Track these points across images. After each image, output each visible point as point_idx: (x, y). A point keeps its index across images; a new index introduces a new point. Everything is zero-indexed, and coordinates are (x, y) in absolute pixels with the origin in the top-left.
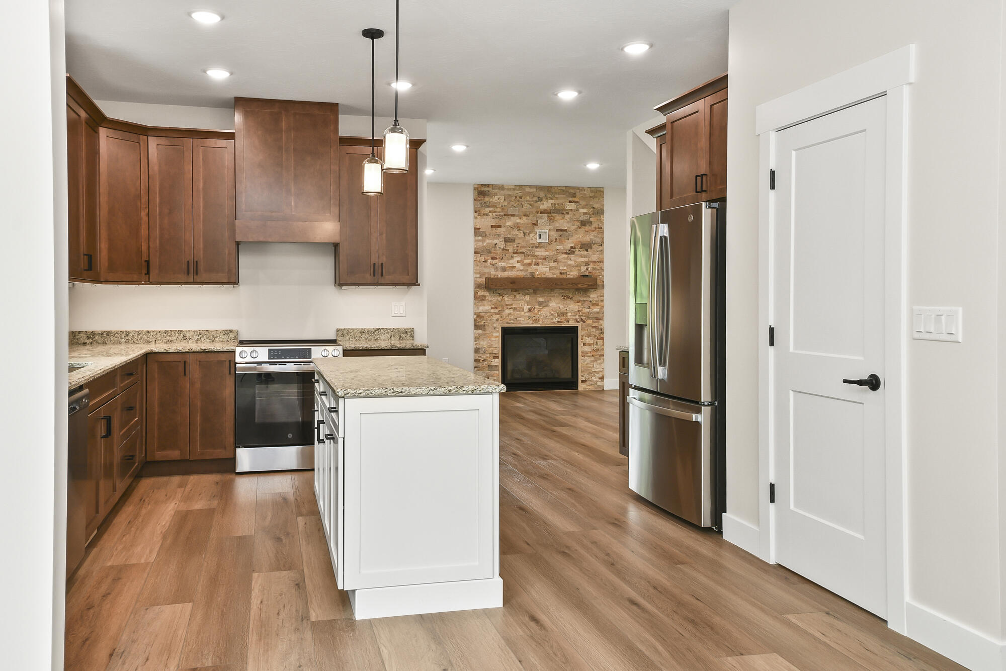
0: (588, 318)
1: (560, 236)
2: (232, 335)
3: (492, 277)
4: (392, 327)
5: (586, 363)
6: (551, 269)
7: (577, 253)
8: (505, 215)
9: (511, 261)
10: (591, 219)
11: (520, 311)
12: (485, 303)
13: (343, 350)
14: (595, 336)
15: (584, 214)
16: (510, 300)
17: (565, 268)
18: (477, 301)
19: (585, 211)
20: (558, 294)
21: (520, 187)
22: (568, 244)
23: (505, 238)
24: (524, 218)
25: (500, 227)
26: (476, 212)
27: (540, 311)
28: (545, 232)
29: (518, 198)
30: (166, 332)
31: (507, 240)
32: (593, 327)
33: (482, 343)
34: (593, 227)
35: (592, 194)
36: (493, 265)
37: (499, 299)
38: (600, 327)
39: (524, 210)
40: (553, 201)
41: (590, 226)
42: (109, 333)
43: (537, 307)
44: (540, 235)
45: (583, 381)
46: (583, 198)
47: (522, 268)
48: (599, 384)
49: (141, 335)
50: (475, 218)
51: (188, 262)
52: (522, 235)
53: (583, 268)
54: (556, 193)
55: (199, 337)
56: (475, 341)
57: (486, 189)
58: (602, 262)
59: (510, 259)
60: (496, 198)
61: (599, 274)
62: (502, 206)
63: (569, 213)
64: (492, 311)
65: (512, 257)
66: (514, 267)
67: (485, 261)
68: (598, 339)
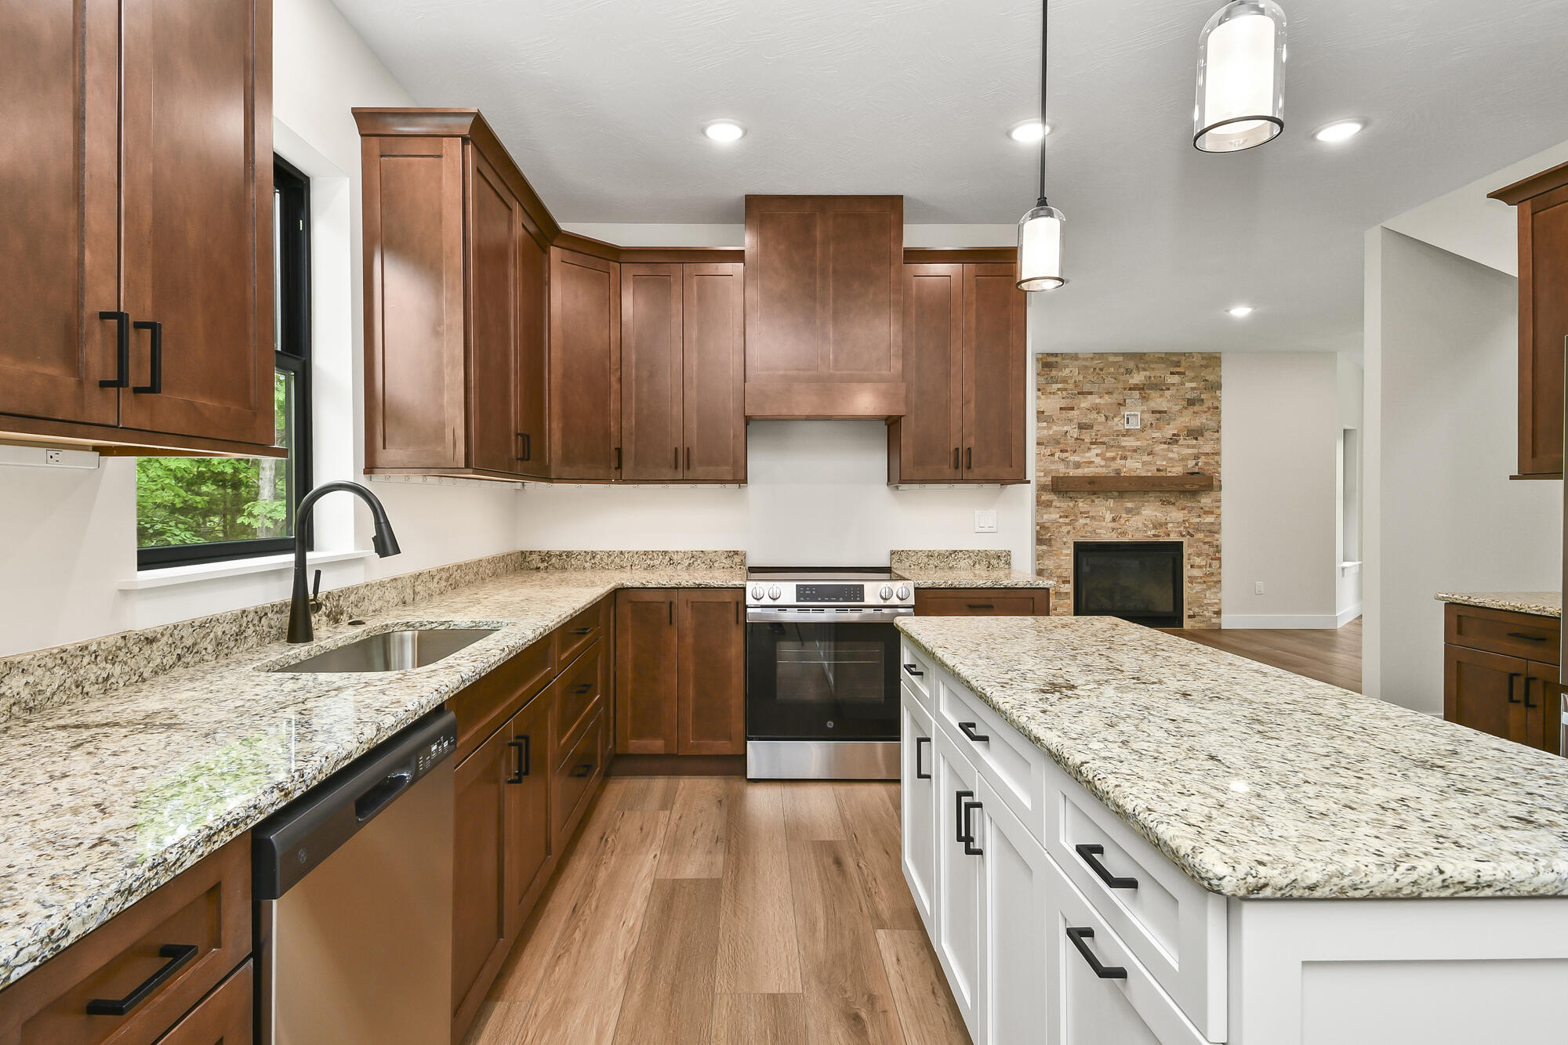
0: (1198, 530)
1: (1158, 420)
2: (737, 559)
3: (1062, 475)
4: (976, 548)
5: (1195, 591)
6: (1144, 464)
7: (1181, 442)
8: (1079, 393)
9: (1087, 455)
10: (1203, 396)
11: (1099, 521)
12: (1052, 509)
13: (915, 588)
14: (1208, 555)
15: (1193, 389)
16: (1085, 506)
17: (1164, 463)
18: (1040, 507)
19: (1194, 385)
20: (1155, 497)
21: (1101, 355)
22: (1169, 431)
23: (1079, 424)
24: (1107, 397)
25: (1072, 409)
26: (1039, 390)
27: (1128, 520)
28: (1135, 415)
29: (1098, 371)
30: (646, 553)
31: (1081, 427)
32: (1205, 543)
33: (1047, 562)
34: (1204, 406)
35: (1204, 362)
36: (1063, 460)
37: (1071, 504)
38: (1215, 543)
39: (1104, 385)
40: (1147, 373)
41: (1200, 405)
42: (569, 554)
43: (1124, 515)
44: (1128, 419)
45: (1190, 617)
46: (1191, 367)
47: (1103, 463)
48: (1213, 620)
49: (612, 558)
50: (1038, 398)
51: (676, 449)
52: (1104, 418)
53: (1191, 463)
54: (1152, 362)
55: (691, 562)
56: (1038, 560)
57: (1053, 359)
58: (1218, 454)
59: (1086, 452)
60: (1067, 371)
61: (1214, 471)
62: (1075, 382)
63: (1171, 388)
64: (1061, 520)
65: (1089, 449)
66: (1092, 462)
67: (1052, 455)
68: (1212, 559)
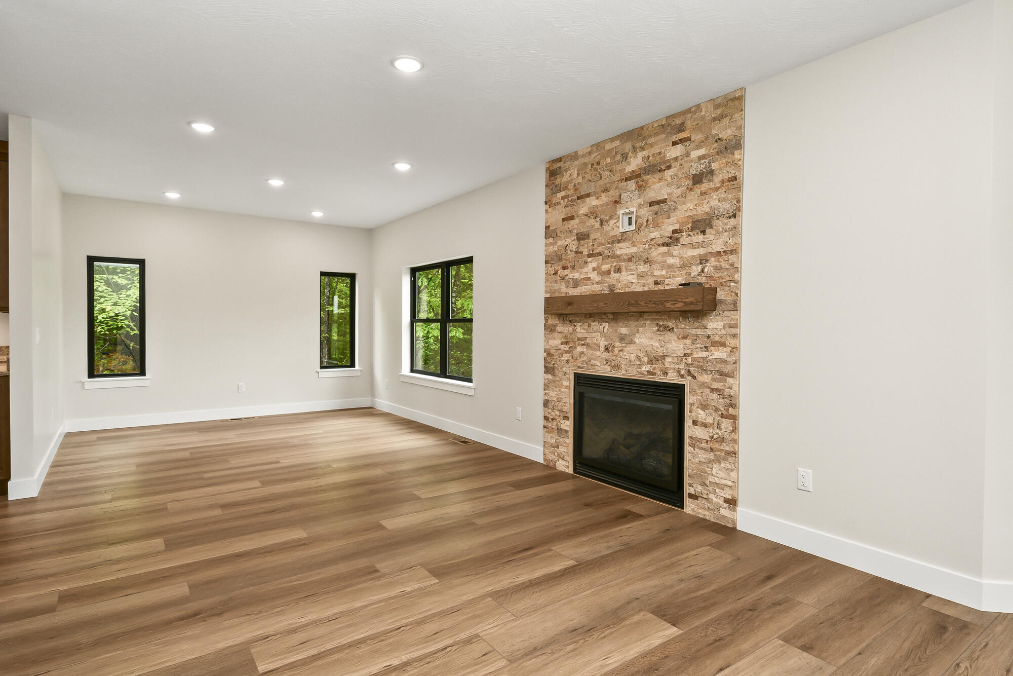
0: (704, 370)
1: (656, 214)
3: (564, 295)
5: (697, 460)
6: (641, 276)
7: (682, 241)
8: (579, 198)
9: (585, 270)
10: (714, 166)
11: (595, 350)
12: (556, 334)
14: (717, 410)
15: (700, 158)
16: (583, 331)
17: (664, 273)
18: (547, 332)
19: (702, 152)
20: (651, 321)
21: (598, 146)
22: (668, 228)
23: (578, 234)
24: (603, 195)
25: (572, 218)
26: (546, 203)
27: (621, 350)
28: (631, 211)
29: (595, 166)
31: (582, 237)
32: (713, 390)
33: (551, 393)
34: (717, 180)
35: (719, 111)
36: (564, 278)
37: (571, 329)
38: (728, 392)
39: (602, 182)
40: (645, 153)
41: (709, 181)
43: (618, 344)
44: (625, 219)
45: (691, 496)
46: (698, 128)
47: (598, 279)
48: (725, 512)
50: (547, 211)
52: (599, 223)
53: (696, 270)
54: (651, 136)
56: (545, 391)
57: (558, 165)
58: (733, 251)
59: (584, 267)
60: (568, 174)
61: (728, 279)
62: (575, 186)
63: (673, 165)
64: (562, 347)
65: (586, 263)
66: (589, 278)
67: (555, 274)
68: (722, 416)
